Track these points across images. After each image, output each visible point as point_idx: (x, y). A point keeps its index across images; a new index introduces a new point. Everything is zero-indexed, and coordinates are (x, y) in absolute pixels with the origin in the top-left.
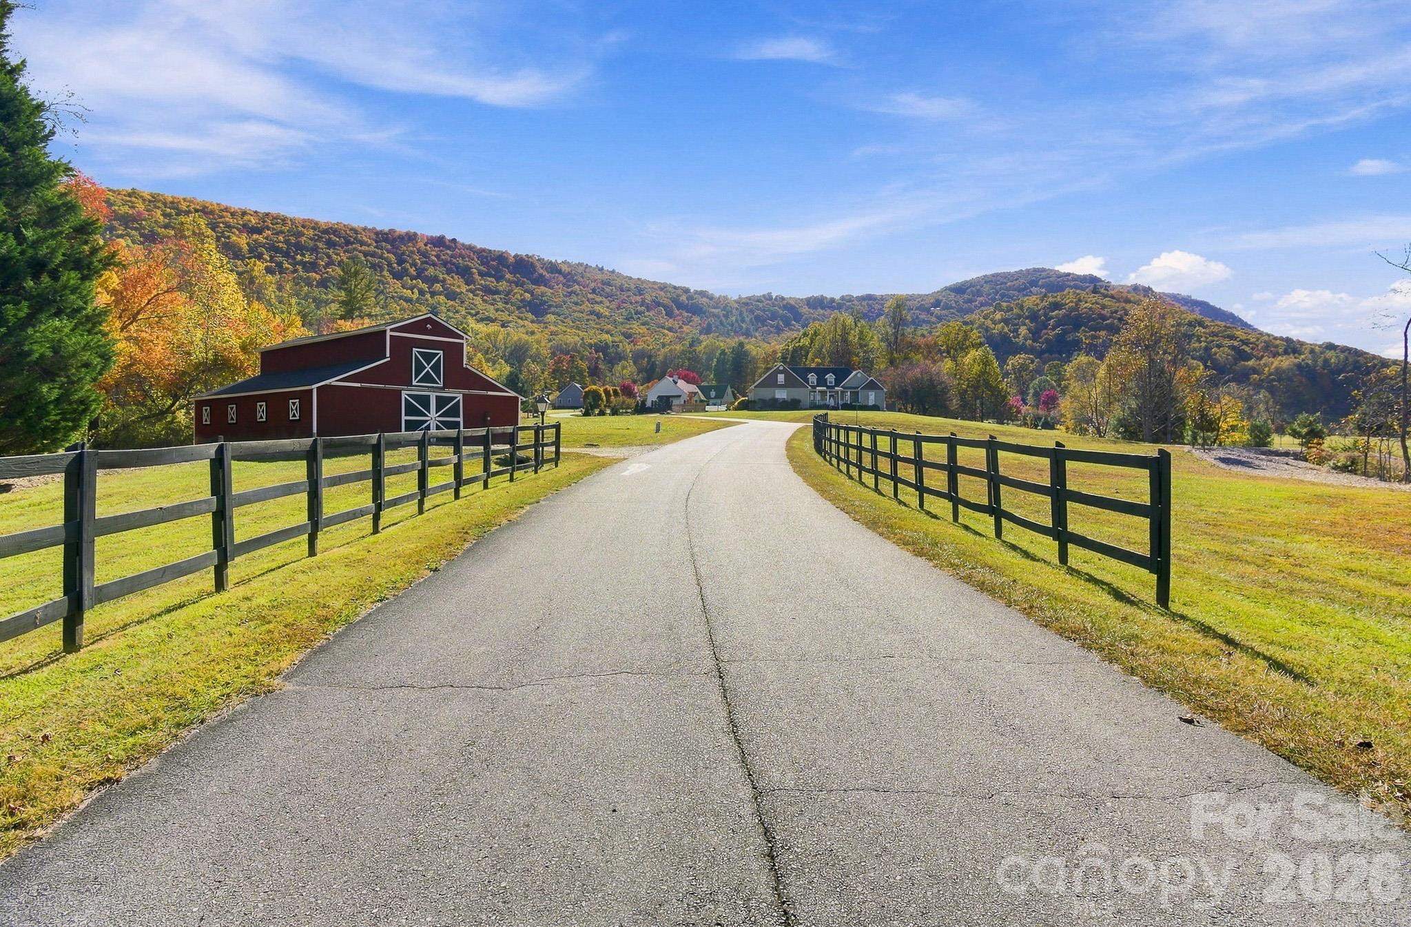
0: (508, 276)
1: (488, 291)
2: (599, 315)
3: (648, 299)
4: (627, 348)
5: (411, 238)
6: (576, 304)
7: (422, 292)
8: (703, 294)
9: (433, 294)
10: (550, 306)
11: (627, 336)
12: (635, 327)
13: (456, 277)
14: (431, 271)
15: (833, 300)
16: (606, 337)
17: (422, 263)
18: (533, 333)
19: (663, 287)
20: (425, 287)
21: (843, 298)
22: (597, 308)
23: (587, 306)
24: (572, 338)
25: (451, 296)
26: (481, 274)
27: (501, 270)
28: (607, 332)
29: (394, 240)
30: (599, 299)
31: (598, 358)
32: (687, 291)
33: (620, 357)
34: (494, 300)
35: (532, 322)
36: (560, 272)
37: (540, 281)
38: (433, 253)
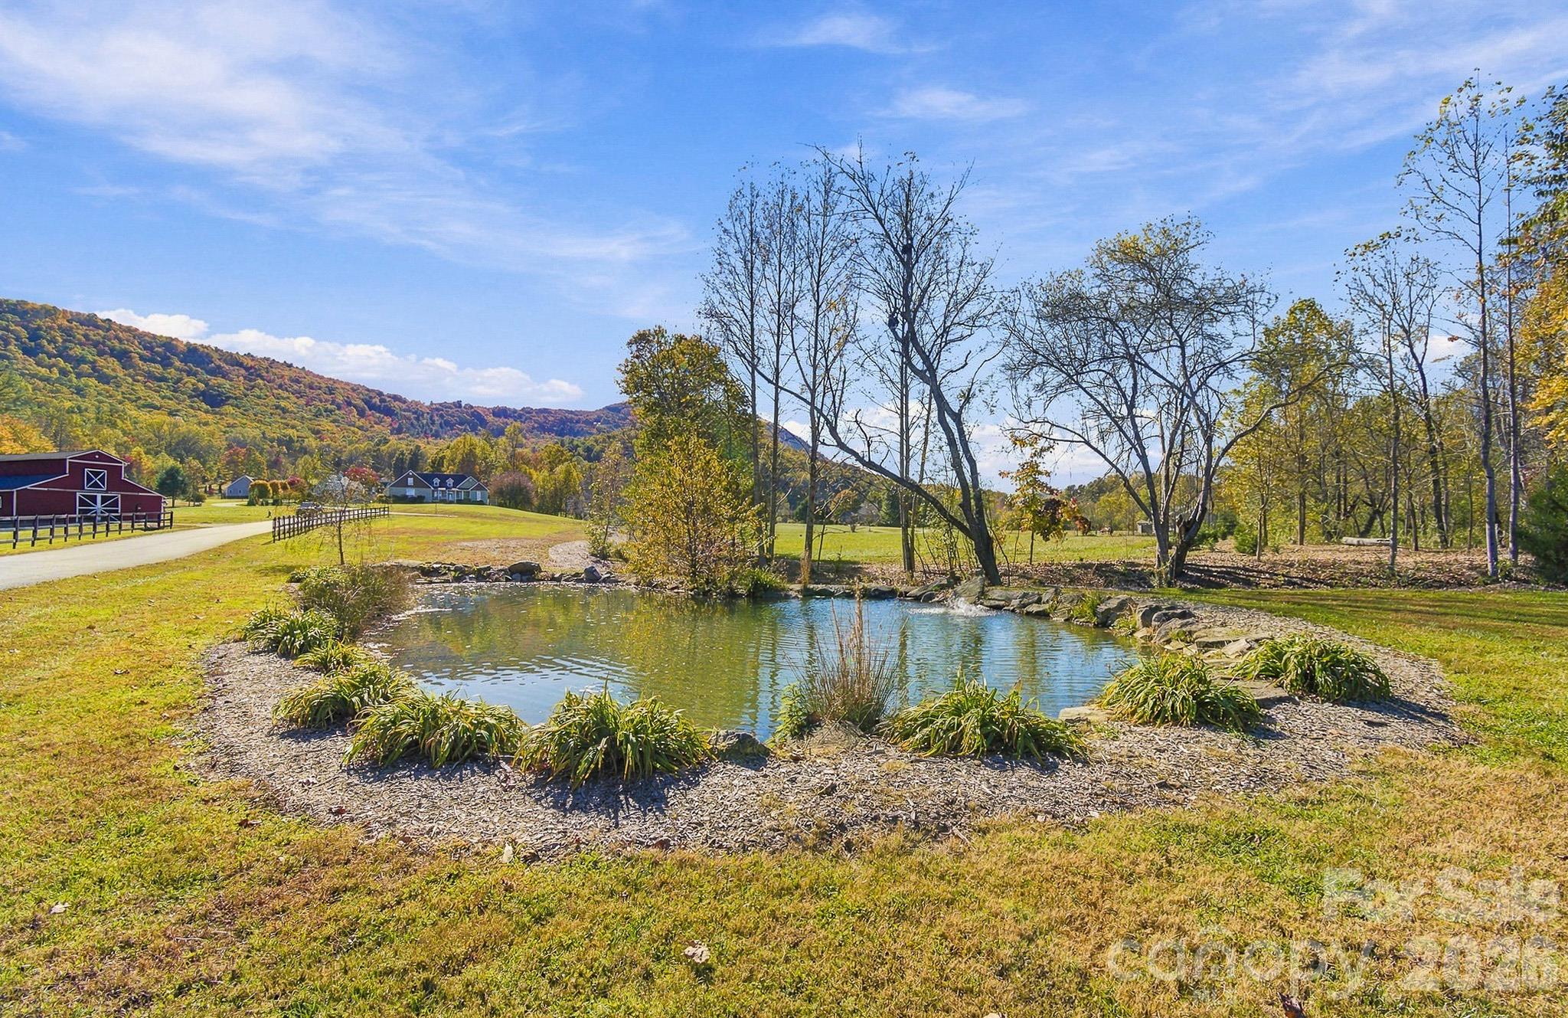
0: (178, 364)
1: (150, 376)
2: (284, 410)
3: (340, 399)
4: (312, 442)
5: (50, 312)
6: (259, 397)
7: (63, 372)
8: (396, 398)
9: (79, 376)
10: (228, 398)
11: (316, 432)
12: (325, 424)
13: (111, 359)
14: (77, 351)
15: (515, 411)
16: (290, 432)
17: (65, 341)
18: (206, 424)
19: (355, 389)
20: (69, 367)
21: (523, 409)
22: (283, 404)
23: (272, 401)
24: (252, 432)
25: (104, 379)
26: (142, 358)
27: (169, 358)
28: (293, 427)
29: (26, 312)
30: (285, 394)
31: (278, 453)
32: (380, 394)
33: (304, 451)
34: (160, 387)
35: (207, 412)
36: (241, 365)
37: (217, 372)
38: (80, 331)
